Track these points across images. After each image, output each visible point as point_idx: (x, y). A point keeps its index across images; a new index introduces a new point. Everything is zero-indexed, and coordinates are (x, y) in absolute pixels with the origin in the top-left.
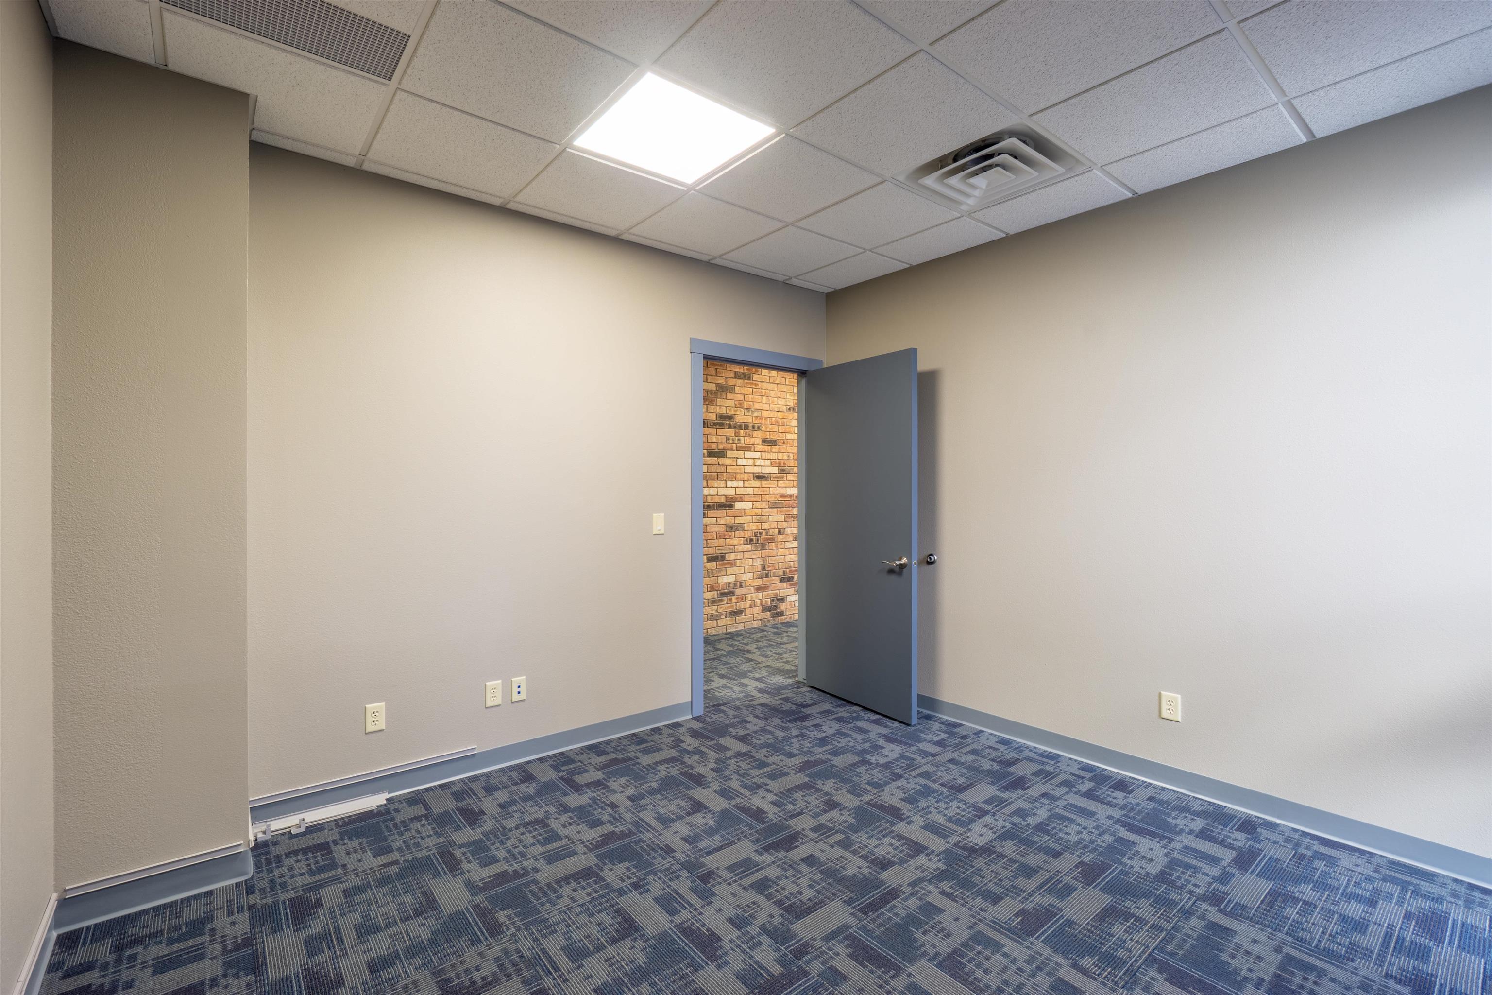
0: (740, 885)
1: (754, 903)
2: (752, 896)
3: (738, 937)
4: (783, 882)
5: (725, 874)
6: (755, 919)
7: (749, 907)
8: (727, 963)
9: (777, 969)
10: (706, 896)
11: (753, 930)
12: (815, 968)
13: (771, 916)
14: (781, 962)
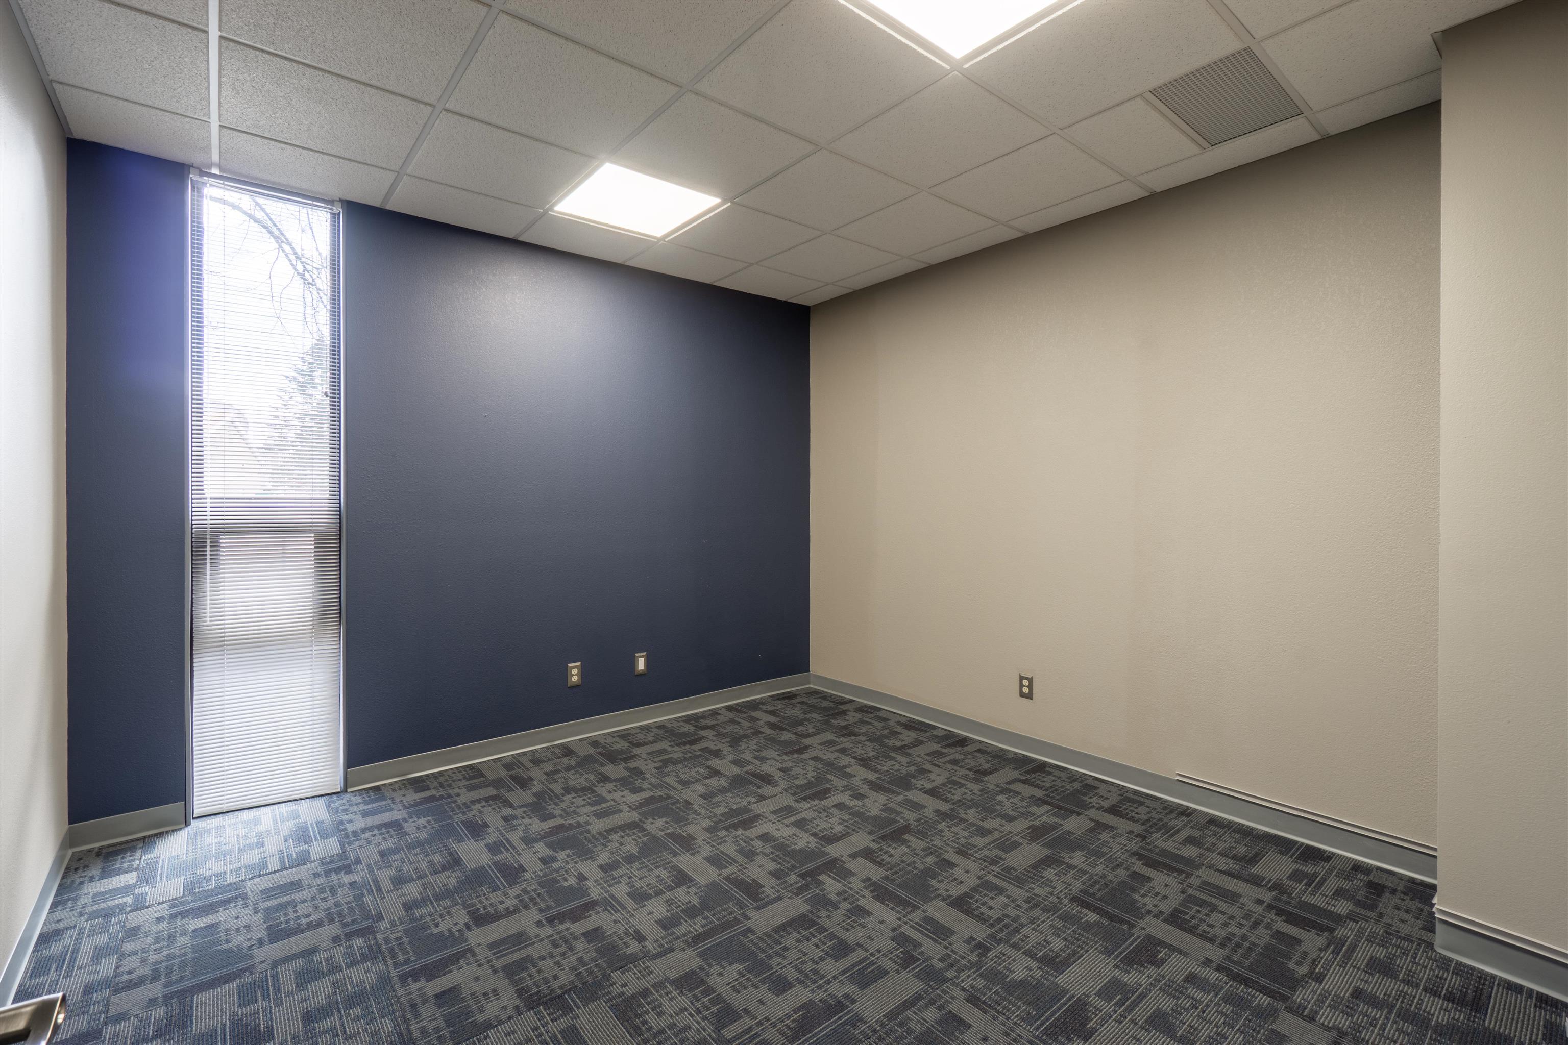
0: (867, 950)
1: (848, 930)
2: (850, 937)
3: (858, 900)
4: (817, 953)
5: (886, 963)
6: (845, 915)
7: (852, 926)
8: (864, 881)
9: (823, 877)
10: (901, 939)
11: (845, 905)
12: (793, 878)
13: (828, 917)
14: (819, 883)
